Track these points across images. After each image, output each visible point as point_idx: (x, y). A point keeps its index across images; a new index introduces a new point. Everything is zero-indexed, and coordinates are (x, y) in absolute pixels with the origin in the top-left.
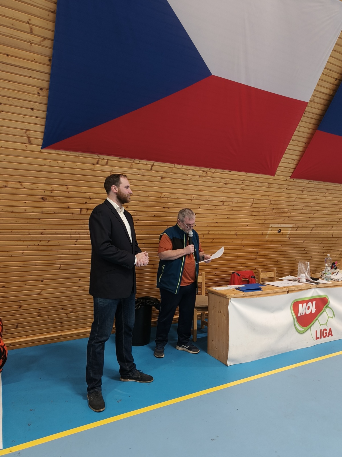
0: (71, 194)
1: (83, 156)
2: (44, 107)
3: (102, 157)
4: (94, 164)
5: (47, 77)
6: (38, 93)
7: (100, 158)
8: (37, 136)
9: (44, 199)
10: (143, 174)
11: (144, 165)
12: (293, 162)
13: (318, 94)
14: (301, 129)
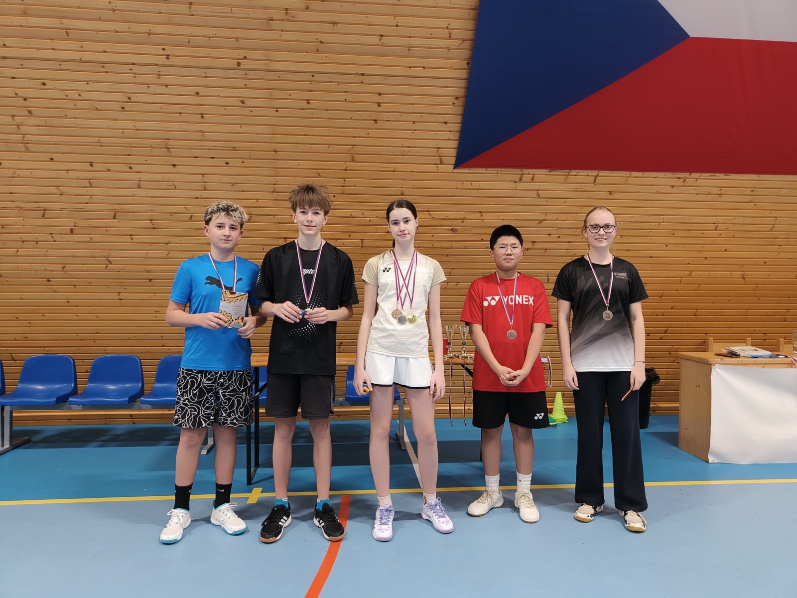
1: (502, 172)
2: (458, 119)
3: (526, 171)
4: (515, 182)
5: (463, 83)
6: (454, 103)
7: (523, 173)
8: (449, 154)
9: (453, 230)
10: (582, 190)
11: (584, 176)
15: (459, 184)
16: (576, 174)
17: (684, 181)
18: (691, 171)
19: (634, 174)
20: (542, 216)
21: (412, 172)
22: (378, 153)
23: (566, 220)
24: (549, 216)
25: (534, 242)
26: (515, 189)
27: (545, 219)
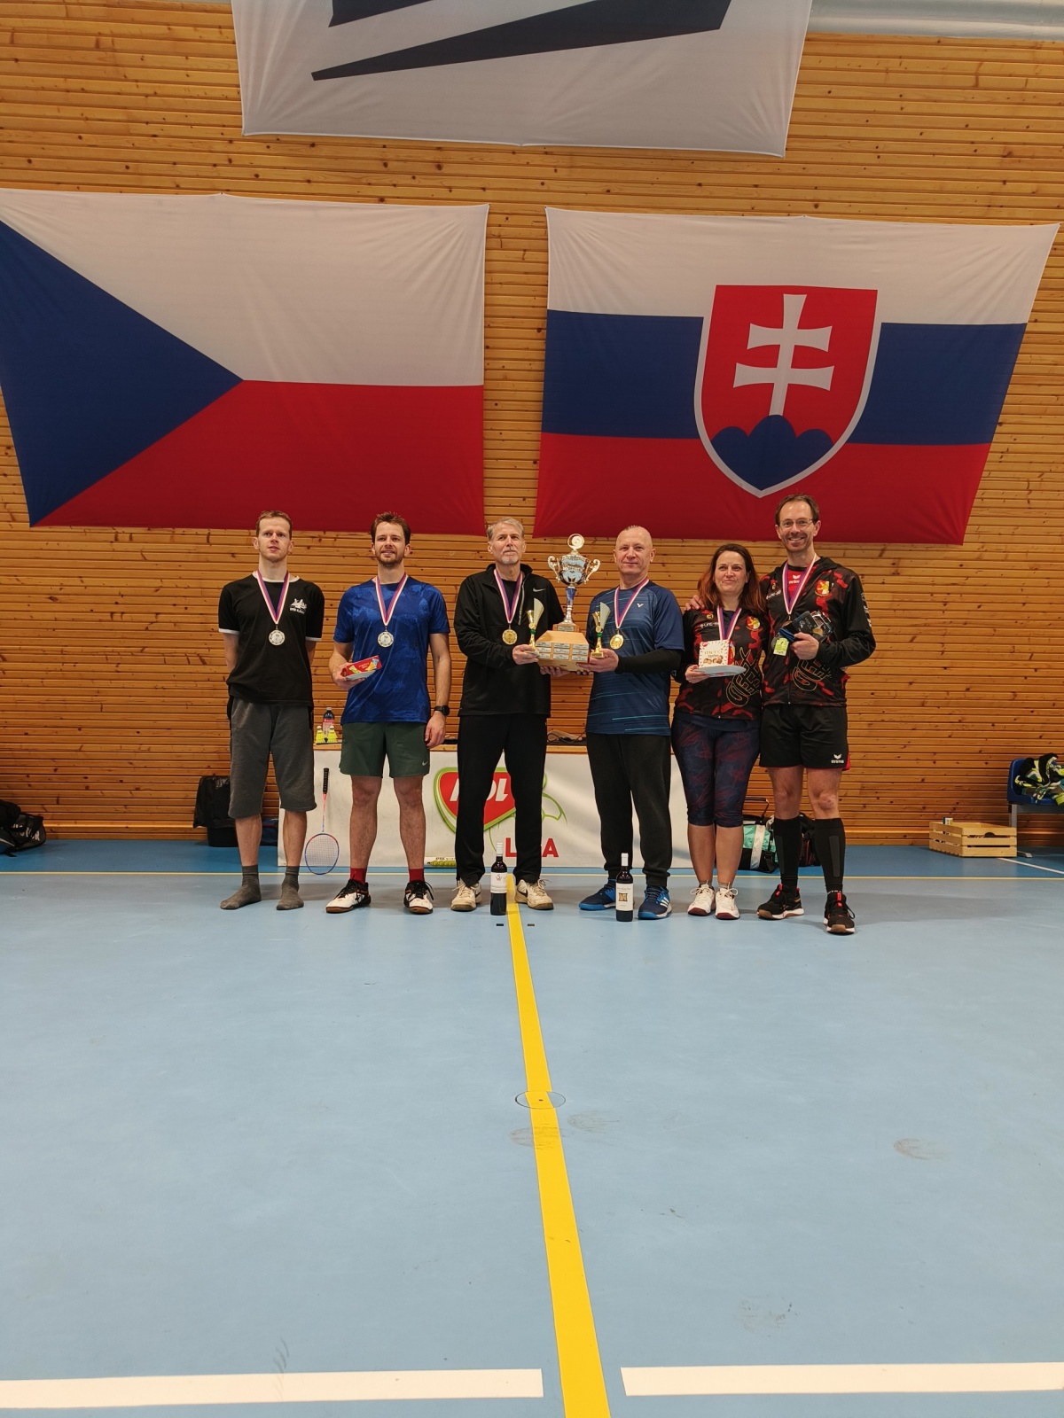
0: (89, 590)
1: (90, 531)
2: (18, 470)
3: (119, 530)
4: (112, 542)
6: (5, 453)
7: (117, 532)
8: (20, 509)
9: (53, 599)
10: (195, 551)
11: (193, 536)
12: (523, 503)
13: (508, 364)
14: (506, 435)
15: (42, 544)
16: (182, 533)
17: (320, 540)
18: (325, 529)
20: (157, 583)
23: (189, 587)
24: (166, 583)
25: (157, 614)
26: (114, 551)
27: (162, 587)
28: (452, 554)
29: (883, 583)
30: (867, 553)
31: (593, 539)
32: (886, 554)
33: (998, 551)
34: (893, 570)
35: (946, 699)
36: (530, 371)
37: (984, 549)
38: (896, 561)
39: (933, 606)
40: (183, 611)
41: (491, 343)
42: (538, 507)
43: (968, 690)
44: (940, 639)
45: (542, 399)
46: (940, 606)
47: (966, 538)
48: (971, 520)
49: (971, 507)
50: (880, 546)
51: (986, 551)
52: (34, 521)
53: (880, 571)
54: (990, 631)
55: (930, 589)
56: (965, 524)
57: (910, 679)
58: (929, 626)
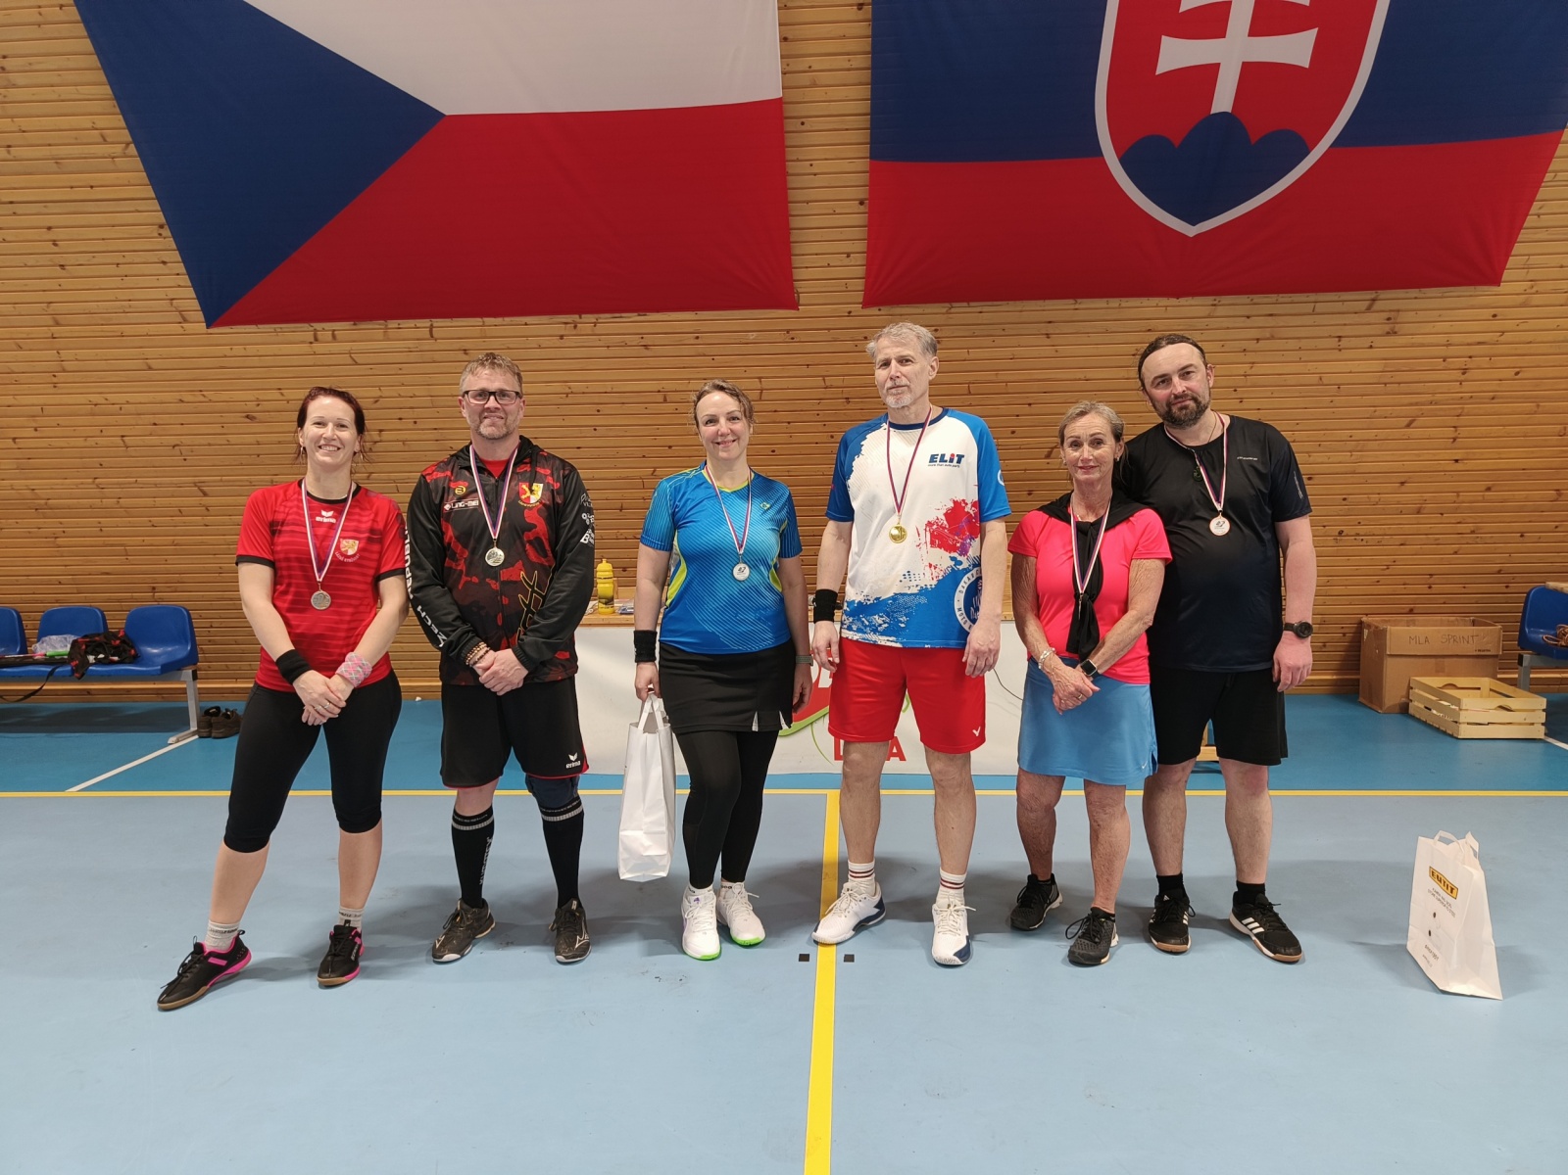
1: (282, 330)
6: (159, 234)
7: (315, 329)
8: (190, 306)
9: (250, 418)
10: (418, 349)
11: (412, 330)
12: (847, 261)
13: (817, 63)
14: (819, 166)
15: (226, 350)
16: (397, 326)
17: (576, 327)
18: (580, 312)
19: (489, 320)
20: (375, 392)
21: (147, 335)
22: (87, 311)
23: (415, 396)
24: (386, 391)
25: (381, 431)
26: (315, 354)
27: (381, 397)
28: (752, 336)
29: (1371, 347)
30: (1347, 306)
31: (947, 305)
32: (1378, 305)
33: (1555, 291)
34: (1387, 328)
35: (1455, 502)
36: (849, 70)
37: (1534, 290)
38: (1392, 315)
39: (1444, 375)
40: (411, 426)
41: (792, 32)
42: (869, 265)
43: (1489, 489)
44: (1453, 421)
45: (868, 111)
46: (1457, 375)
47: (1506, 275)
48: (1518, 248)
49: (1521, 228)
50: (1369, 295)
51: (1537, 292)
52: (211, 322)
53: (1366, 330)
54: (1531, 406)
55: (1442, 351)
56: (1508, 254)
57: (1403, 477)
58: (1436, 404)
